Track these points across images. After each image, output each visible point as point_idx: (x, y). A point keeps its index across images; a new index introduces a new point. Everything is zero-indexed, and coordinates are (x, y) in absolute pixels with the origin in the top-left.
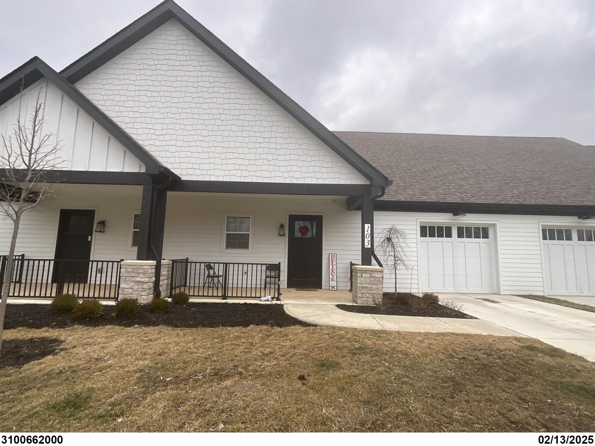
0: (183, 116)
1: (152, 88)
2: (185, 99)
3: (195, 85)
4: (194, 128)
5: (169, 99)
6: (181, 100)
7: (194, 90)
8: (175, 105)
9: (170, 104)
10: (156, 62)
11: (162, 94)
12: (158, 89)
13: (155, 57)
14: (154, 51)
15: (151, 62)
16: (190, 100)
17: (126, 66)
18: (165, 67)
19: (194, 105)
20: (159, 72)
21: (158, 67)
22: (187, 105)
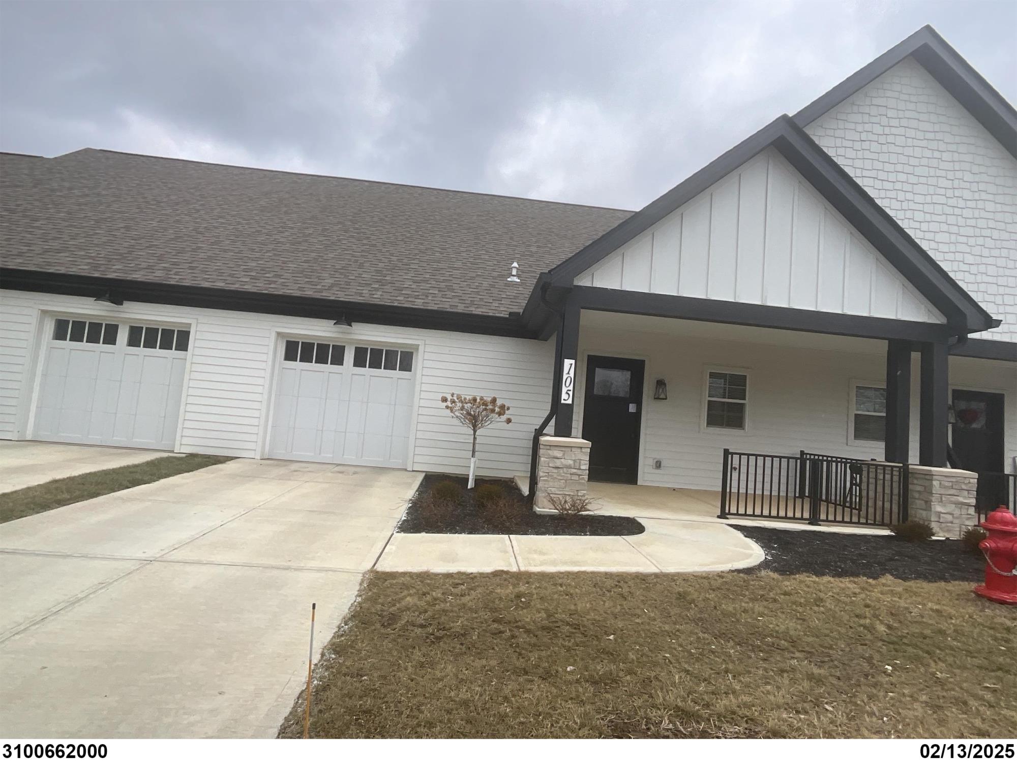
0: (934, 227)
1: (882, 175)
2: (936, 199)
3: (950, 175)
4: (953, 249)
5: (909, 196)
6: (928, 199)
7: (949, 184)
8: (920, 207)
9: (912, 206)
10: (887, 131)
11: (898, 186)
12: (892, 177)
13: (884, 121)
14: (882, 110)
15: (878, 129)
16: (943, 200)
17: (839, 133)
18: (900, 141)
19: (949, 210)
20: (892, 148)
21: (891, 139)
22: (938, 209)
